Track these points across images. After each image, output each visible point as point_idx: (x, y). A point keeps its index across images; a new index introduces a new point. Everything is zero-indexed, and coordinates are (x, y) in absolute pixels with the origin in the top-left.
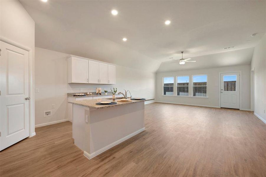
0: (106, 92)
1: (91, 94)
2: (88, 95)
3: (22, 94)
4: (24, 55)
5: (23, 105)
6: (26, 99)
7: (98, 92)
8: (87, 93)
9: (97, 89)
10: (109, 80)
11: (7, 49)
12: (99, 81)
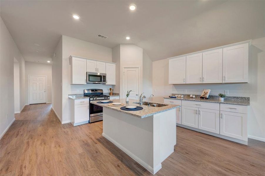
0: (221, 96)
2: (190, 98)
3: (135, 92)
4: (136, 71)
5: (135, 98)
6: (137, 95)
7: (204, 96)
8: (189, 95)
9: (203, 90)
10: (223, 76)
11: (128, 71)
12: (202, 79)
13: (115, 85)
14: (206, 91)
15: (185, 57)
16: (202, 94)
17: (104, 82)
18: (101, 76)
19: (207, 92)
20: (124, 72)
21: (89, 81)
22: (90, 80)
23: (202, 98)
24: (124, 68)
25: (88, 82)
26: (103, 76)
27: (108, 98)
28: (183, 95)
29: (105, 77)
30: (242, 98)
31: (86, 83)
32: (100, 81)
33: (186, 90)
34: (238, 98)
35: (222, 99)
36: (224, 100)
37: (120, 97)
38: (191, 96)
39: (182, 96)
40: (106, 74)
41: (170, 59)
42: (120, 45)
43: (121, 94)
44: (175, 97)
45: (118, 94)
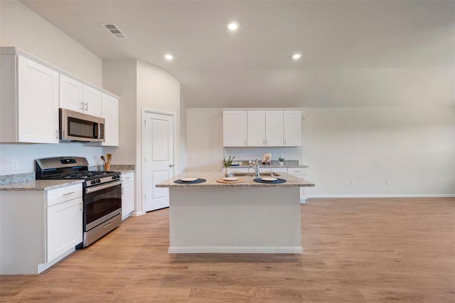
0: (281, 160)
2: (249, 164)
3: (167, 161)
4: (168, 121)
6: (171, 166)
7: (266, 161)
8: (248, 161)
9: (264, 155)
10: (285, 140)
11: (152, 119)
12: (265, 141)
13: (116, 147)
14: (267, 156)
15: (245, 112)
16: (264, 160)
17: (101, 140)
18: (97, 124)
20: (145, 121)
21: (69, 134)
22: (71, 133)
23: (264, 163)
24: (146, 112)
25: (65, 136)
26: (100, 124)
27: (120, 176)
28: (242, 161)
29: (103, 127)
30: (293, 161)
31: (57, 141)
33: (242, 155)
34: (290, 161)
35: (282, 163)
36: (284, 164)
38: (250, 162)
39: (241, 163)
40: (104, 119)
41: (225, 110)
42: (137, 61)
43: (138, 167)
44: (238, 165)
45: (131, 168)
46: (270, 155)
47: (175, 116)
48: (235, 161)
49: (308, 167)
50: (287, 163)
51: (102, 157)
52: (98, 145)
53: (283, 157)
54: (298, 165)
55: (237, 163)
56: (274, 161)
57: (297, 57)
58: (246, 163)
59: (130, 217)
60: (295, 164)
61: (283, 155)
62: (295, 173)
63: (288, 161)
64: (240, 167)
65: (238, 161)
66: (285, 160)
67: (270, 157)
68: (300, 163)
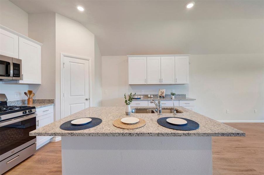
0: (173, 94)
1: (152, 96)
2: (148, 97)
3: (83, 95)
4: (84, 64)
5: (84, 104)
6: (87, 100)
8: (148, 95)
9: (160, 90)
10: (176, 79)
11: (70, 62)
12: (161, 80)
13: (40, 84)
14: (162, 91)
15: (145, 58)
16: (160, 94)
17: (14, 78)
18: (9, 63)
19: (164, 92)
20: (64, 64)
23: (160, 97)
24: (64, 56)
26: (13, 64)
27: (33, 110)
28: (143, 95)
29: (17, 67)
30: (182, 95)
32: (4, 74)
33: (143, 91)
34: (180, 95)
35: (173, 97)
37: (54, 105)
38: (149, 96)
39: (142, 97)
40: (21, 60)
41: (130, 57)
42: (56, 14)
43: (57, 101)
44: (140, 98)
45: (51, 102)
46: (164, 90)
47: (90, 61)
48: (138, 95)
49: (195, 100)
50: (177, 97)
51: (25, 93)
52: (16, 82)
53: (174, 92)
54: (185, 98)
55: (139, 97)
56: (167, 95)
57: (190, 6)
58: (146, 96)
59: (50, 142)
60: (182, 97)
61: (174, 90)
62: (185, 105)
63: (178, 95)
64: (142, 100)
65: (140, 95)
66: (176, 94)
67: (165, 92)
68: (187, 97)
